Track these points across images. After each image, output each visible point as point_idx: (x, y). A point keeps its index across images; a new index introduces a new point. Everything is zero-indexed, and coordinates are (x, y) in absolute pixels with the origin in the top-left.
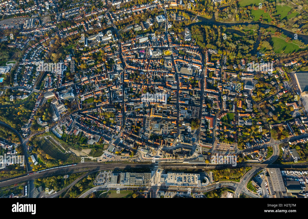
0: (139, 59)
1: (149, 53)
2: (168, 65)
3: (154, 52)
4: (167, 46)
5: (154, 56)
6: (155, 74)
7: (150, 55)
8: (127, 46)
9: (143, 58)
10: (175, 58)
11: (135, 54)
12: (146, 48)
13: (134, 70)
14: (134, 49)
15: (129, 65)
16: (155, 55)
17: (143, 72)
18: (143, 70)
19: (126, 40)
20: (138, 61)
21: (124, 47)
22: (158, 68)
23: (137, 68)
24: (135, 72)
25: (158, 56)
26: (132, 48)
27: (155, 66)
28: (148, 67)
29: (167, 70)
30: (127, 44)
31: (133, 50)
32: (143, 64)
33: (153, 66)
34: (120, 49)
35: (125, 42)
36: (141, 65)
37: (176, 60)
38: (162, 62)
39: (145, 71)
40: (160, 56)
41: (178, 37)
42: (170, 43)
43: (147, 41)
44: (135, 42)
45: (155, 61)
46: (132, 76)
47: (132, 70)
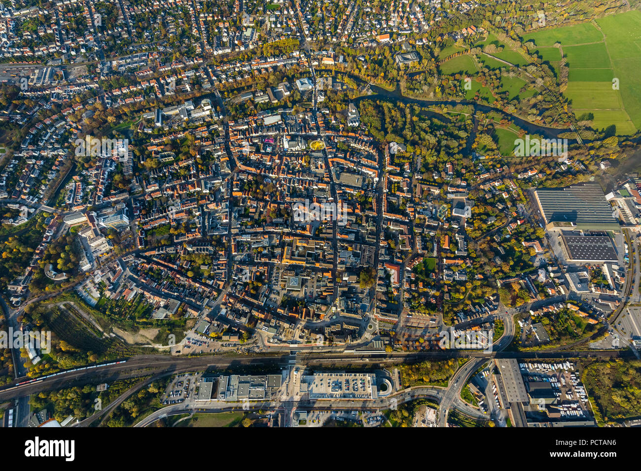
0: (263, 154)
1: (283, 144)
2: (317, 168)
3: (291, 143)
4: (315, 133)
5: (292, 150)
6: (294, 183)
7: (283, 147)
8: (241, 130)
9: (271, 153)
10: (330, 156)
11: (254, 144)
12: (276, 135)
13: (253, 175)
14: (254, 135)
15: (243, 164)
16: (294, 149)
17: (270, 178)
18: (271, 175)
19: (239, 118)
20: (262, 157)
21: (235, 130)
22: (299, 171)
23: (259, 171)
24: (255, 179)
25: (298, 151)
26: (249, 134)
27: (294, 168)
28: (279, 169)
29: (316, 176)
30: (240, 125)
31: (252, 137)
32: (270, 163)
33: (289, 169)
34: (227, 134)
35: (236, 122)
36: (266, 165)
37: (331, 160)
38: (305, 162)
39: (273, 176)
40: (302, 151)
41: (336, 119)
42: (322, 129)
43: (279, 123)
44: (256, 122)
45: (293, 158)
46: (248, 185)
47: (249, 174)
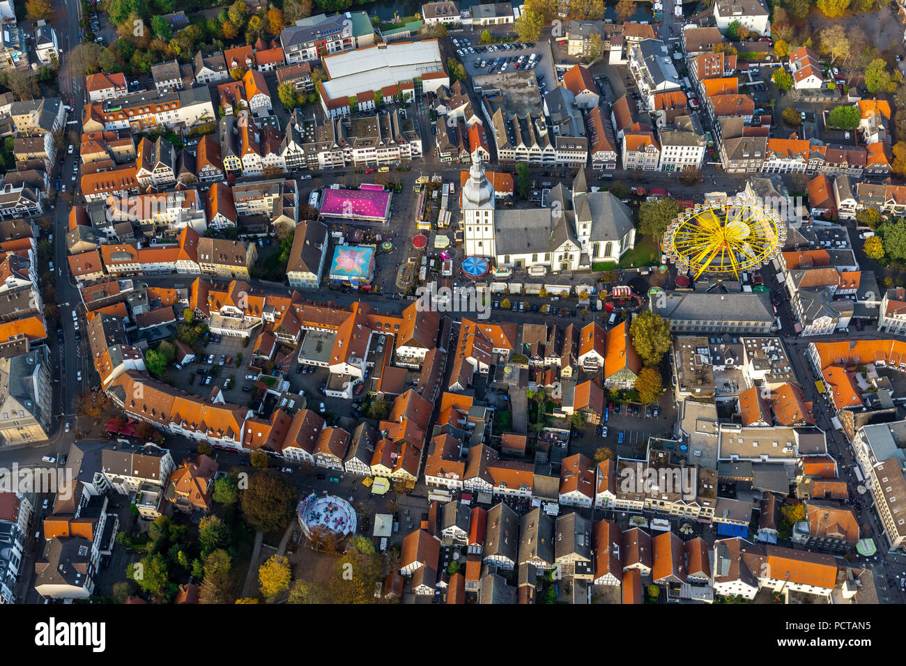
0: (305, 295)
1: (455, 230)
2: (728, 414)
3: (520, 218)
4: (688, 155)
5: (519, 272)
7: (457, 246)
8: (167, 133)
9: (363, 292)
10: (824, 323)
11: (246, 226)
12: (404, 169)
13: (226, 460)
14: (251, 161)
16: (533, 262)
17: (354, 490)
18: (355, 465)
19: (160, 57)
20: (293, 321)
21: (124, 134)
22: (579, 436)
23: (263, 433)
24: (224, 495)
25: (572, 278)
26: (216, 157)
27: (540, 410)
28: (429, 419)
29: (729, 489)
30: (157, 102)
31: (236, 176)
32: (357, 371)
33: (501, 420)
34: (65, 158)
35: (140, 79)
36: (325, 379)
37: (841, 350)
38: (639, 364)
39: (380, 477)
40: (605, 275)
41: (823, 63)
42: (732, 123)
43: (431, 85)
44: (270, 83)
45: (533, 333)
46: (163, 548)
47: (184, 451)
